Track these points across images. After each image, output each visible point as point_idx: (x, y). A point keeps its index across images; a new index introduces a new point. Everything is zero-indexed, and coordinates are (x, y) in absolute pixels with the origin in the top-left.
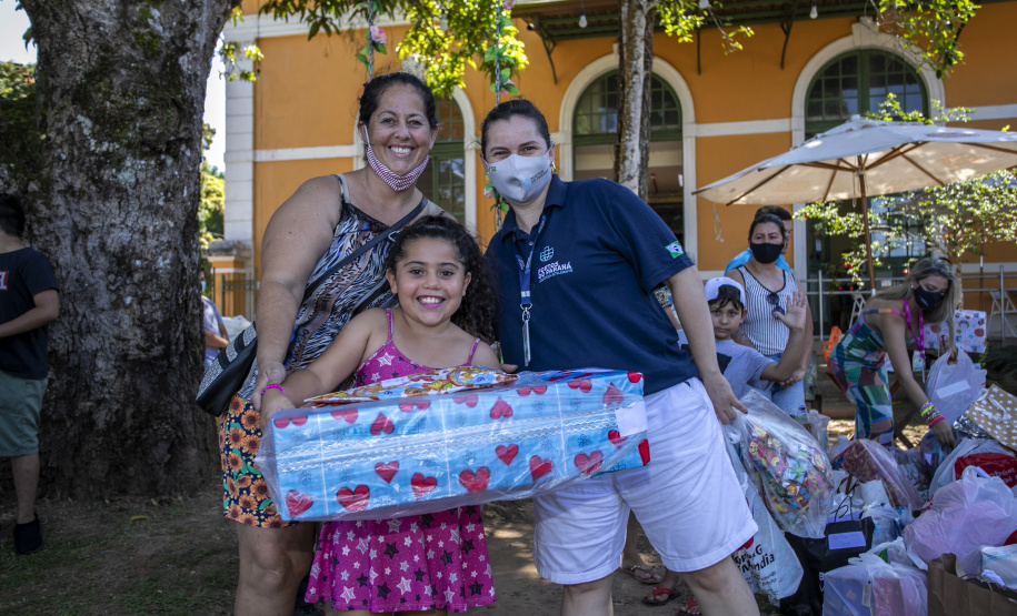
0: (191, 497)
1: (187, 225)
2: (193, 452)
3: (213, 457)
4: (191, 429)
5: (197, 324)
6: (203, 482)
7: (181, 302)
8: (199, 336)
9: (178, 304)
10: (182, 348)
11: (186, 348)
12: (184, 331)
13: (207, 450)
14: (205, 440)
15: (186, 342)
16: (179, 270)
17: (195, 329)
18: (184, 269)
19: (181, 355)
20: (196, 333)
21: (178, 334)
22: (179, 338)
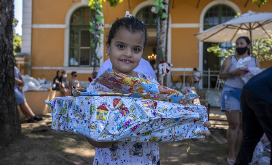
0: (6, 146)
1: (7, 25)
2: (8, 126)
3: (17, 127)
4: (7, 116)
5: (11, 71)
6: (12, 139)
7: (4, 59)
8: (12, 76)
9: (2, 61)
10: (4, 80)
11: (6, 80)
12: (5, 73)
13: (14, 125)
14: (14, 121)
15: (6, 78)
16: (4, 45)
17: (10, 73)
18: (6, 45)
19: (4, 84)
20: (11, 75)
21: (2, 74)
22: (2, 76)
